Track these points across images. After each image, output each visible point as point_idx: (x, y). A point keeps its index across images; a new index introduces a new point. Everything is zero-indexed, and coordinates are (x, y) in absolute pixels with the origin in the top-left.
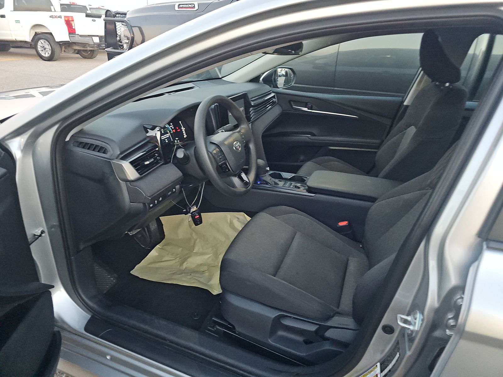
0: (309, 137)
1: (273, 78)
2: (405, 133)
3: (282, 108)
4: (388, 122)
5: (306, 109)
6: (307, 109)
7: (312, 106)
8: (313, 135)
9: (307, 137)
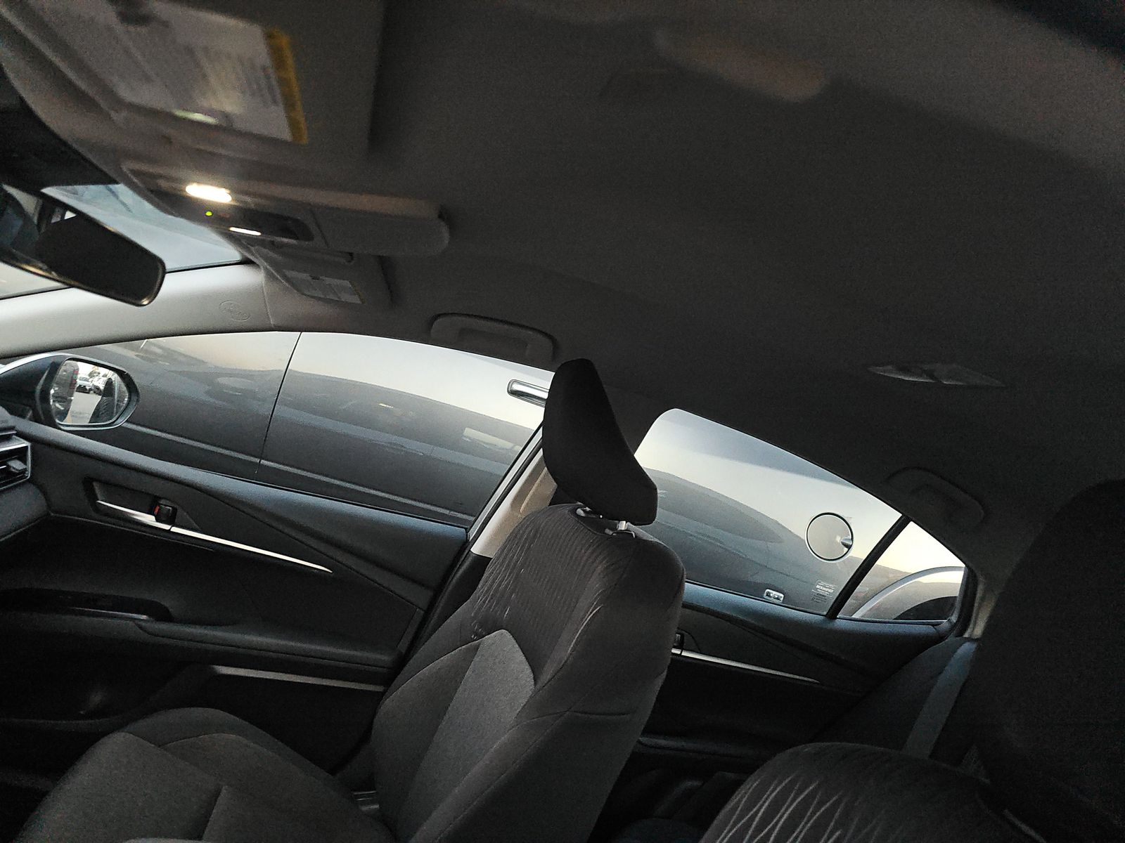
0: (143, 624)
1: (39, 388)
2: (477, 648)
3: (47, 499)
4: (420, 597)
5: (149, 519)
6: (153, 518)
7: (175, 510)
8: (162, 614)
9: (131, 623)
